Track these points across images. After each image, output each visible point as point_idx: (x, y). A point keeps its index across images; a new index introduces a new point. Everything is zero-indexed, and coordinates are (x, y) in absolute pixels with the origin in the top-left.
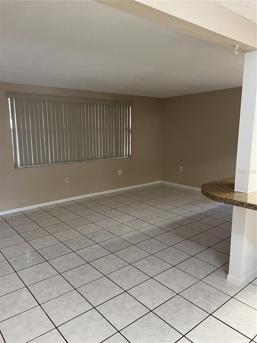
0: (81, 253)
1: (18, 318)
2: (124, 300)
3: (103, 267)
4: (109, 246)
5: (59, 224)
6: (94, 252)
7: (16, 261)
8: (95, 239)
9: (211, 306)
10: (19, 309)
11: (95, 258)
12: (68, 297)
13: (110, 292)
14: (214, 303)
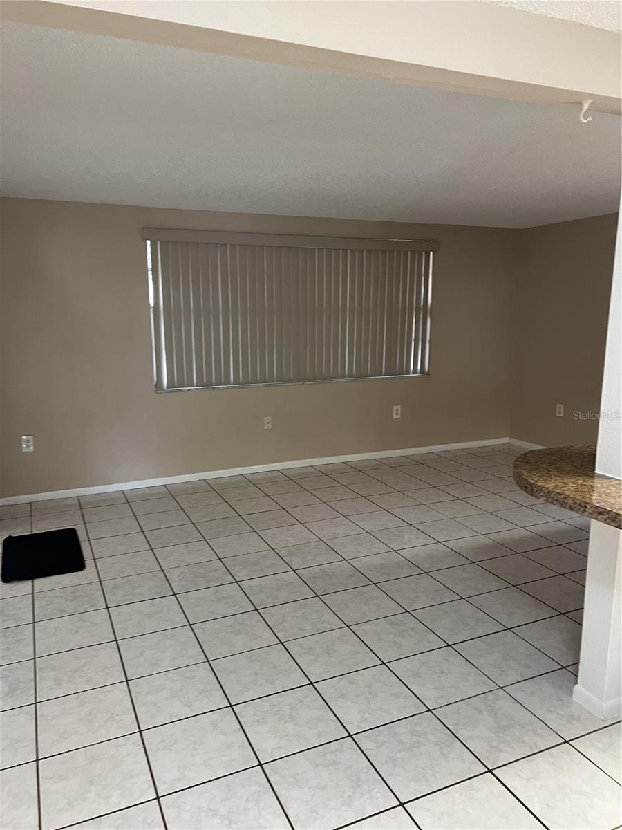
0: (250, 587)
1: (77, 698)
2: (301, 701)
3: (285, 624)
4: (317, 580)
5: (232, 519)
6: (279, 589)
7: (116, 587)
8: (292, 561)
9: (501, 751)
10: (87, 681)
11: (276, 601)
12: (188, 675)
13: (277, 679)
14: (512, 747)
